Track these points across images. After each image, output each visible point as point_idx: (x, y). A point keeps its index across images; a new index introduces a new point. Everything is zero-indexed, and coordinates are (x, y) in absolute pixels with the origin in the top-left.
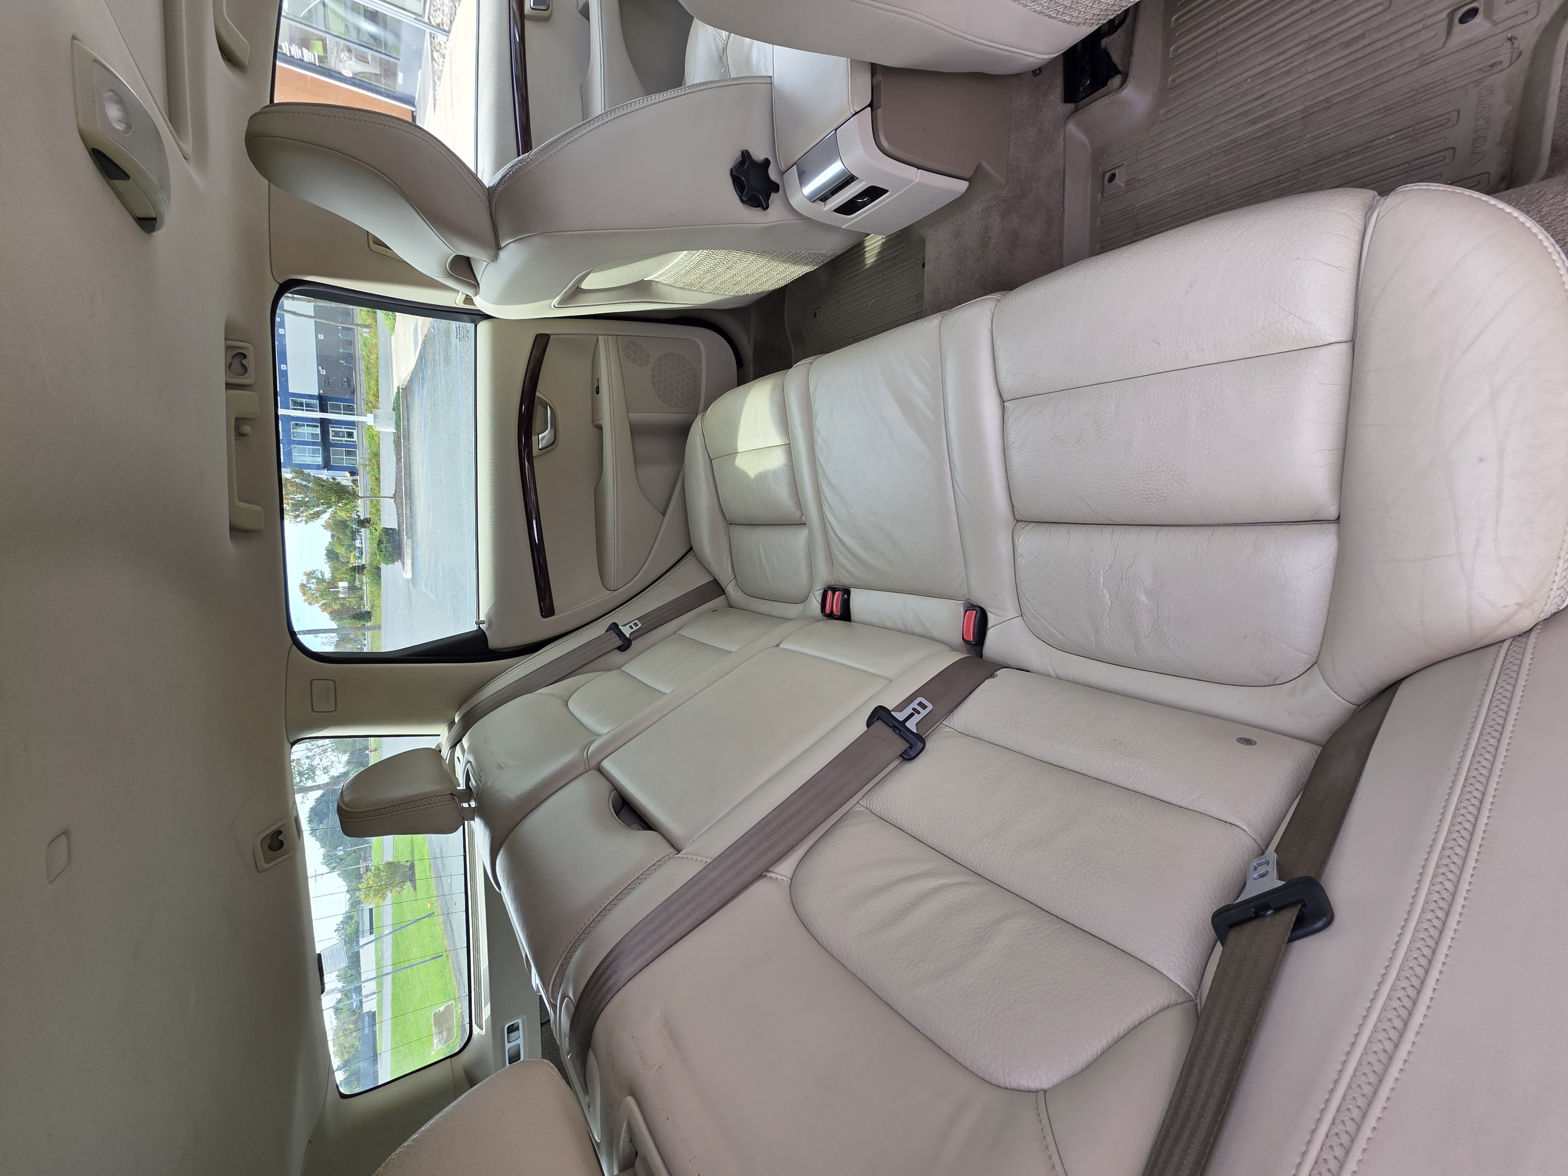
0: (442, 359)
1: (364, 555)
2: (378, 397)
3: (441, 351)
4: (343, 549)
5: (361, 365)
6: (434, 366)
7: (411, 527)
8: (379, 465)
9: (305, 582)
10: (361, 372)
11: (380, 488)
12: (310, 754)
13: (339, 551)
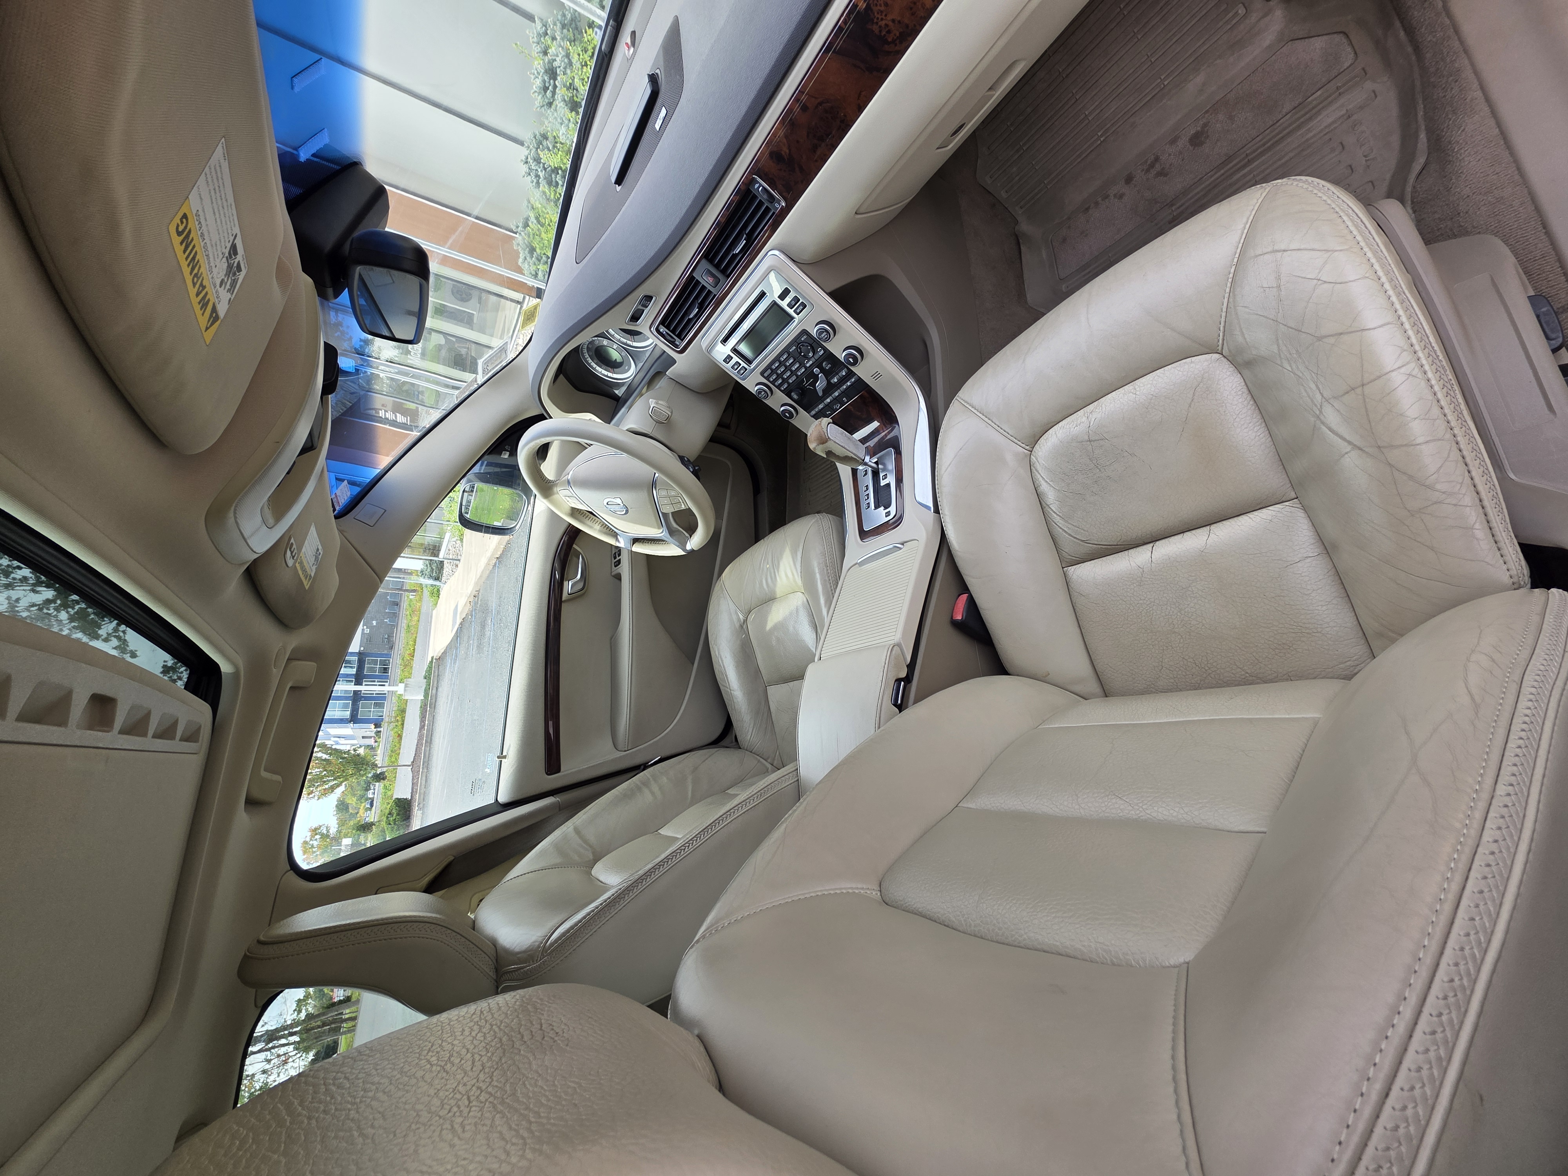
0: (475, 645)
1: (374, 808)
2: (413, 656)
3: (476, 638)
4: (355, 799)
5: (403, 623)
6: (468, 649)
7: (424, 797)
8: (403, 721)
9: (308, 839)
10: (402, 629)
11: (400, 745)
12: (268, 1067)
13: (350, 802)
